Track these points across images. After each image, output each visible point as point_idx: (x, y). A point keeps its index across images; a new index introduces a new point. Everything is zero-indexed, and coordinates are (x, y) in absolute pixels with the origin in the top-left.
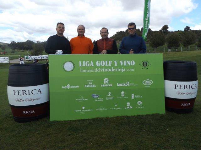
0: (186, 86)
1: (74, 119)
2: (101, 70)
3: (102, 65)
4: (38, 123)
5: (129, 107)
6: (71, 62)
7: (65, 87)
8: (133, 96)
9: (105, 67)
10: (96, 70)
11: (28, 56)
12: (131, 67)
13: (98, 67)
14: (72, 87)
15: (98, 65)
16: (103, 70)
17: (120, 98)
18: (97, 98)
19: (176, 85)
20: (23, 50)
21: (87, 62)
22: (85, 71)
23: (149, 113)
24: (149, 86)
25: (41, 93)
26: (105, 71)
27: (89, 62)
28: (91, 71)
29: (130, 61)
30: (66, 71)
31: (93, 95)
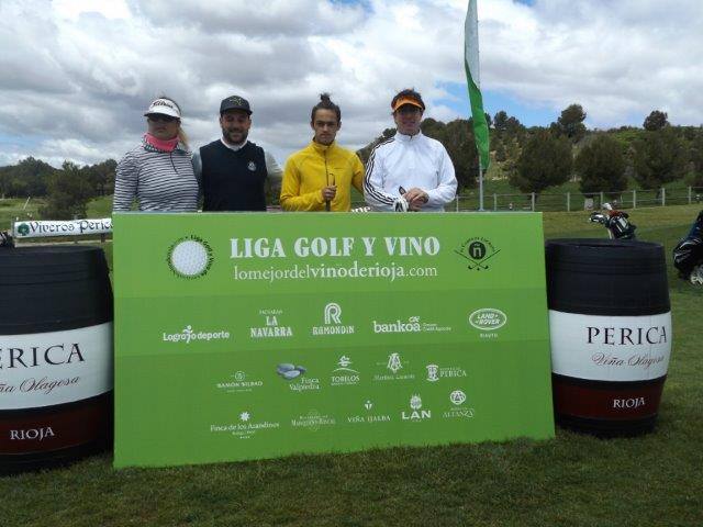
0: (627, 333)
1: (208, 460)
2: (313, 270)
3: (315, 252)
4: (66, 475)
5: (419, 411)
6: (198, 240)
7: (174, 338)
8: (432, 369)
9: (329, 261)
10: (297, 273)
11: (27, 223)
12: (425, 260)
13: (302, 262)
14: (202, 336)
15: (302, 253)
16: (320, 273)
17: (386, 378)
18: (296, 380)
20: (7, 196)
21: (258, 243)
22: (250, 275)
23: (494, 438)
24: (494, 332)
25: (81, 359)
26: (329, 275)
27: (266, 241)
28: (274, 275)
29: (420, 238)
30: (180, 275)
31: (282, 369)
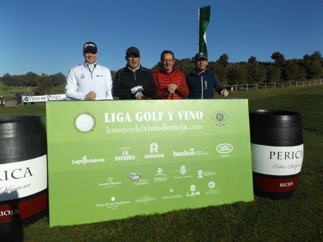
0: (287, 154)
2: (144, 127)
3: (146, 119)
5: (194, 192)
6: (88, 114)
7: (78, 162)
8: (200, 173)
9: (152, 123)
10: (136, 129)
12: (197, 122)
13: (139, 124)
14: (91, 161)
15: (139, 120)
16: (148, 130)
18: (137, 180)
19: (271, 152)
20: (22, 86)
21: (118, 115)
22: (115, 130)
24: (228, 154)
25: (31, 175)
26: (152, 130)
27: (122, 114)
28: (126, 130)
29: (194, 112)
30: (80, 131)
31: (131, 175)
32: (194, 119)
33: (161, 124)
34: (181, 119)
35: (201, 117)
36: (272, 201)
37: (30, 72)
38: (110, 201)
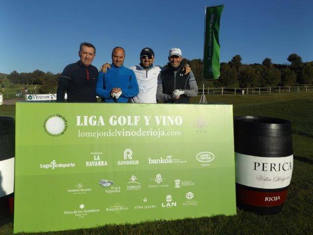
0: (273, 166)
2: (118, 132)
3: (120, 123)
5: (170, 203)
6: (60, 116)
7: (46, 166)
8: (177, 182)
9: (127, 127)
10: (110, 134)
11: (32, 95)
12: (175, 128)
13: (113, 128)
14: (60, 165)
15: (113, 124)
16: (122, 134)
17: (154, 186)
18: (108, 188)
19: (255, 163)
20: (29, 84)
21: (91, 118)
22: (88, 134)
24: (207, 163)
26: (127, 135)
27: (95, 117)
28: (99, 134)
29: (173, 117)
30: (50, 134)
31: (101, 182)
32: (173, 124)
33: (136, 129)
34: (158, 124)
35: (181, 123)
36: (256, 216)
37: (38, 70)
38: (78, 209)
